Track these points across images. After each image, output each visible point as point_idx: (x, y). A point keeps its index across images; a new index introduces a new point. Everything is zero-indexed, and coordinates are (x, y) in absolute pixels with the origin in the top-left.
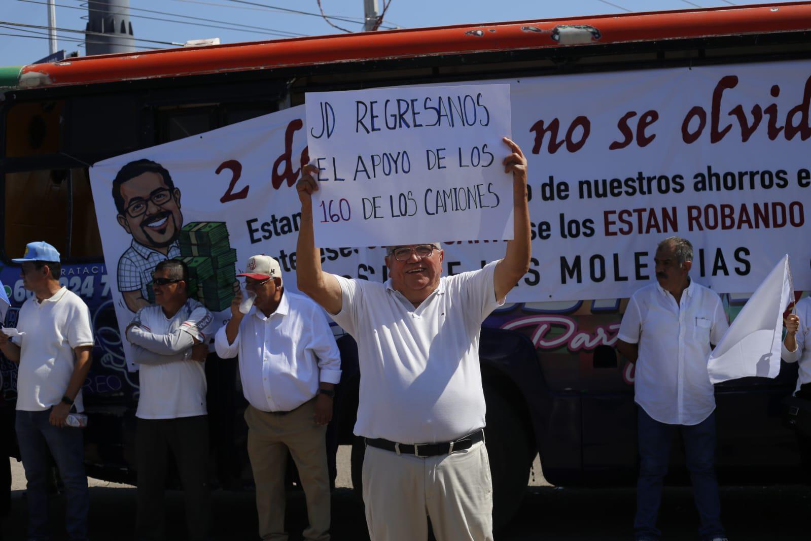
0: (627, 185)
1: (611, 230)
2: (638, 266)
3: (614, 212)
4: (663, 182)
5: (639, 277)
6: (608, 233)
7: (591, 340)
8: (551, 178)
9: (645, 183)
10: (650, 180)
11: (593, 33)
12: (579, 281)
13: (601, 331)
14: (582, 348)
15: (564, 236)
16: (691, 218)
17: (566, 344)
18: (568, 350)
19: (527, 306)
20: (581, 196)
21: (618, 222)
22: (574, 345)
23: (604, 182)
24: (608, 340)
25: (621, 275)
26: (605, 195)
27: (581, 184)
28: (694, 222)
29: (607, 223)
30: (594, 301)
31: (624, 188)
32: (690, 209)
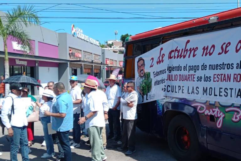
0: (220, 66)
1: (215, 80)
2: (220, 92)
3: (216, 75)
4: (228, 65)
5: (220, 95)
6: (214, 81)
7: (209, 113)
8: (204, 64)
9: (224, 65)
10: (225, 65)
11: (217, 18)
12: (207, 95)
13: (211, 110)
14: (207, 115)
15: (204, 81)
16: (234, 78)
17: (204, 113)
18: (205, 115)
19: (196, 100)
20: (209, 69)
21: (217, 78)
22: (206, 113)
23: (215, 65)
24: (213, 113)
25: (216, 94)
26: (214, 69)
27: (210, 65)
28: (235, 79)
29: (214, 78)
30: (210, 101)
31: (219, 67)
32: (235, 74)
